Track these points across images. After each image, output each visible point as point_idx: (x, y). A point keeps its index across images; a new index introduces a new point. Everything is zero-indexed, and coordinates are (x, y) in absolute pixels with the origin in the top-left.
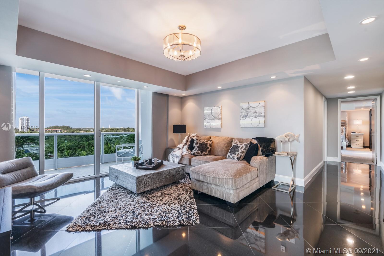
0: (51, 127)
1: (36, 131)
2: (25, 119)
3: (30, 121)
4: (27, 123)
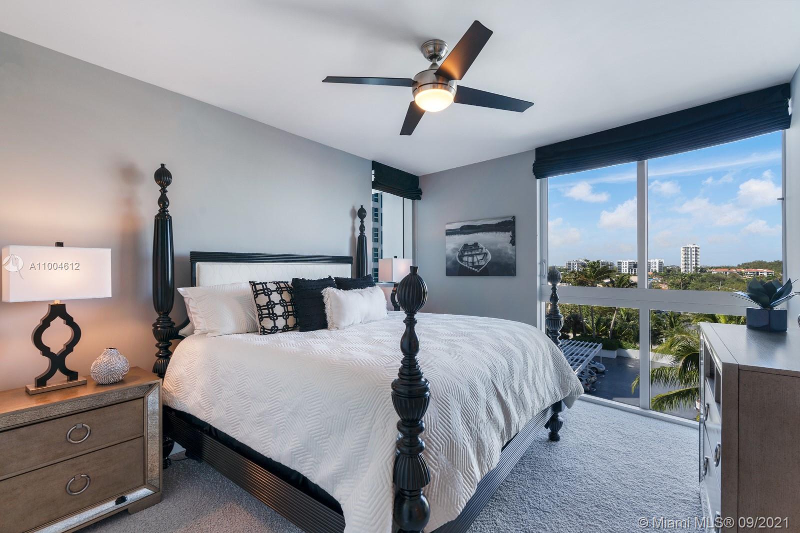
0: (746, 264)
1: (711, 272)
2: (691, 248)
3: (699, 251)
4: (694, 257)
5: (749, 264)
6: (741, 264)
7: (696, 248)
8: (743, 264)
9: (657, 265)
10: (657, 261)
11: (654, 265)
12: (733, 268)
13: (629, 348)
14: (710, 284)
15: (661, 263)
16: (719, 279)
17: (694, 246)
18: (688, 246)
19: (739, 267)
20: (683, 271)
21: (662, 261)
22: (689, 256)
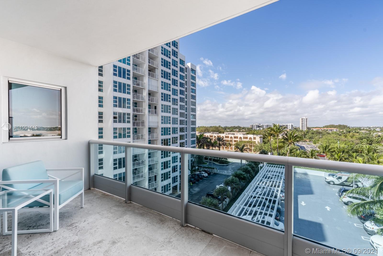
1: (313, 130)
2: (304, 119)
3: (308, 120)
4: (305, 123)
5: (328, 126)
6: (324, 126)
7: (307, 119)
8: (325, 126)
9: (291, 126)
10: (290, 124)
11: (289, 126)
12: (322, 128)
13: (296, 168)
14: (316, 135)
15: (292, 125)
16: (320, 133)
17: (305, 118)
18: (303, 118)
19: (324, 127)
20: (301, 129)
21: (292, 124)
22: (304, 122)
